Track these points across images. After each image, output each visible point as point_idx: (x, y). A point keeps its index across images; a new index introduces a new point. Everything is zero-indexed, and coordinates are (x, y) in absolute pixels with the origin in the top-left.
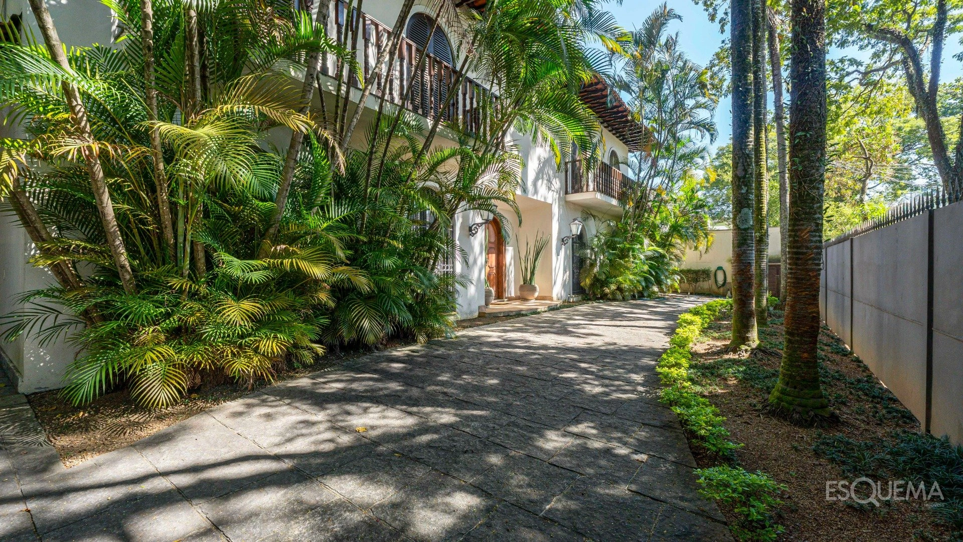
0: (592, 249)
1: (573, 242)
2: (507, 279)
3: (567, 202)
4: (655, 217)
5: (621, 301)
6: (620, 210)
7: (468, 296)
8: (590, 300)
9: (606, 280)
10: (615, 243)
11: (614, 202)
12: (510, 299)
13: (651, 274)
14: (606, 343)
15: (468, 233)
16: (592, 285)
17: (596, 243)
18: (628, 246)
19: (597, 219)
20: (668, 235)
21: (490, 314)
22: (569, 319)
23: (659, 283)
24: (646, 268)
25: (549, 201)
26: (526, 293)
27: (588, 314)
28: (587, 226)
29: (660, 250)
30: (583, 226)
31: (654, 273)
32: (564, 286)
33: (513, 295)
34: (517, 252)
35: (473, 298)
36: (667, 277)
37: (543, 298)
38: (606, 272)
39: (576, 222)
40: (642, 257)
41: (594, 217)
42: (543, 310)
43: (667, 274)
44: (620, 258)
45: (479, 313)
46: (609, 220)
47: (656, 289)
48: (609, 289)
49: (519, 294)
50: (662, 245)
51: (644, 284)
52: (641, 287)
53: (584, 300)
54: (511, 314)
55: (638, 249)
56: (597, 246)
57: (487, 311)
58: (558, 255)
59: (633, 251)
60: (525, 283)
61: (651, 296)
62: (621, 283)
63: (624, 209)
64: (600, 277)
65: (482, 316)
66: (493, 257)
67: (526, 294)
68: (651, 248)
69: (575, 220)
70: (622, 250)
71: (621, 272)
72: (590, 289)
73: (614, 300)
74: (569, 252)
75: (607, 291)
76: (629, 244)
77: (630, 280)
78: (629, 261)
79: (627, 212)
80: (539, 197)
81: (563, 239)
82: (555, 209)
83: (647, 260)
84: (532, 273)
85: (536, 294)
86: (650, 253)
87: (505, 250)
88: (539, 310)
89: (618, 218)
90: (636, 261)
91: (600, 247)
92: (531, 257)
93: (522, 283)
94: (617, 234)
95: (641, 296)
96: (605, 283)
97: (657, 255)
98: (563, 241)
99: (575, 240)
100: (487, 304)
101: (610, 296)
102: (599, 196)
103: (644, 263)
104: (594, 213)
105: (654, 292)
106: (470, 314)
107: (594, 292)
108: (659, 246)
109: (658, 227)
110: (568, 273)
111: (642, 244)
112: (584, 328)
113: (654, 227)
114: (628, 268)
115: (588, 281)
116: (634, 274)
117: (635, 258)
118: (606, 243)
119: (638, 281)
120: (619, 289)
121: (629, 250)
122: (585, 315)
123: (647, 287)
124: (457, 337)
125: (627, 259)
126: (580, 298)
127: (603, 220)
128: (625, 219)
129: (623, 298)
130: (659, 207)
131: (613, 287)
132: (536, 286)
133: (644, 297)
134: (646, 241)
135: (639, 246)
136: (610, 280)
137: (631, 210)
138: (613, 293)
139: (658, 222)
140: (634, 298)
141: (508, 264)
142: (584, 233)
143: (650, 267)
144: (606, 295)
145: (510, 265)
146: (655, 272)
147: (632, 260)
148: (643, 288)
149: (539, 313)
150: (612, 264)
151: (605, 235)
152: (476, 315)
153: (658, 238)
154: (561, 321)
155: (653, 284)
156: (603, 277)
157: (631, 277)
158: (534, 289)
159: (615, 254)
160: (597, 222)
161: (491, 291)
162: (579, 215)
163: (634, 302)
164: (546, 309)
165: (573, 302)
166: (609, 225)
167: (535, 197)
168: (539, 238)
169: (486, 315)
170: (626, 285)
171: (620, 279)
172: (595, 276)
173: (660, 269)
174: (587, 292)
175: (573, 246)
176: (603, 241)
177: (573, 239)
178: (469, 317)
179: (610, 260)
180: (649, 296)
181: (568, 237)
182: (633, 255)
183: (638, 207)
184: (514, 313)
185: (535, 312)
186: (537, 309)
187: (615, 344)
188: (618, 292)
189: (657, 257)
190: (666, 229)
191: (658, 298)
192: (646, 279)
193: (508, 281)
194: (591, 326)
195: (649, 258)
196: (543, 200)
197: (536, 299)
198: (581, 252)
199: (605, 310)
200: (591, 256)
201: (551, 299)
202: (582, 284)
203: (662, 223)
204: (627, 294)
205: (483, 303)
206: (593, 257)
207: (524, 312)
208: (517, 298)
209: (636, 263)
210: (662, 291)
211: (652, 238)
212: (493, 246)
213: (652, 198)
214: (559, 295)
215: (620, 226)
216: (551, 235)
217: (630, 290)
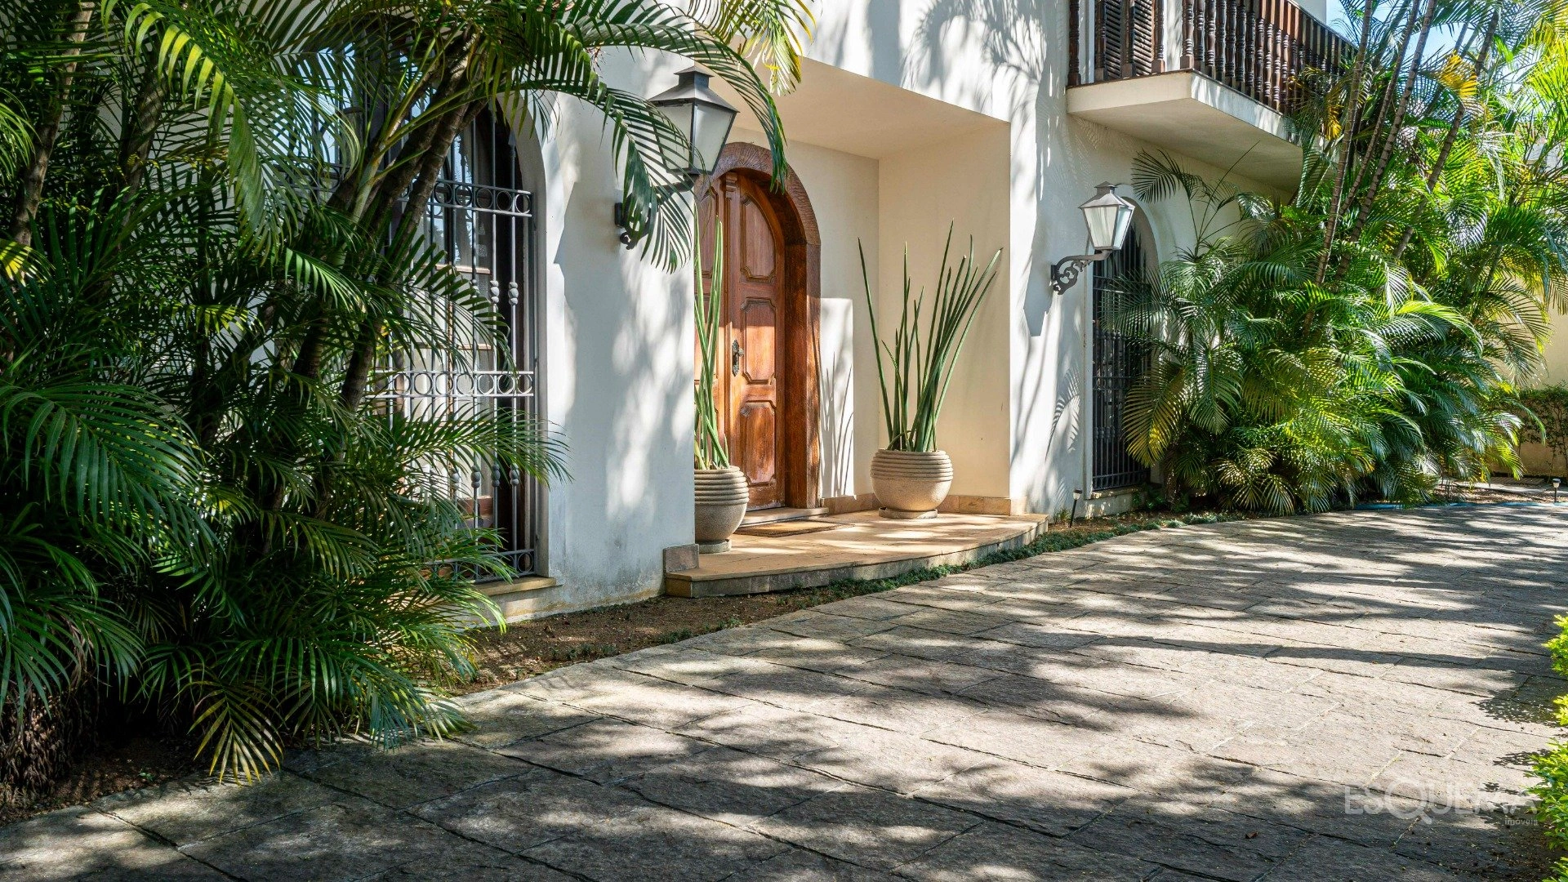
0: (1177, 309)
1: (1099, 282)
2: (823, 423)
3: (1072, 117)
4: (1431, 183)
5: (1286, 515)
6: (1291, 154)
7: (612, 508)
8: (1164, 509)
9: (1227, 431)
10: (1271, 281)
11: (1268, 121)
12: (836, 508)
13: (1410, 410)
14: (1202, 769)
15: (609, 231)
16: (1175, 451)
17: (1189, 282)
18: (1321, 296)
19: (1197, 190)
20: (1476, 258)
21: (711, 583)
22: (1057, 610)
23: (1440, 441)
24: (1392, 384)
25: (998, 110)
26: (896, 484)
27: (1142, 582)
28: (1158, 216)
29: (1451, 316)
30: (1138, 215)
31: (1422, 407)
32: (1059, 455)
33: (850, 491)
34: (868, 317)
35: (636, 514)
36: (1471, 421)
37: (973, 506)
38: (1229, 399)
39: (1110, 198)
40: (1376, 340)
41: (1187, 181)
42: (955, 561)
43: (1472, 407)
44: (1288, 348)
45: (667, 579)
46: (1247, 197)
47: (1426, 467)
48: (1243, 467)
49: (870, 487)
50: (1457, 293)
51: (1381, 450)
52: (1369, 459)
53: (1140, 509)
54: (810, 582)
55: (1363, 310)
56: (1196, 297)
57: (709, 567)
58: (1034, 328)
59: (1342, 317)
60: (895, 445)
61: (1409, 498)
62: (1289, 444)
63: (1306, 148)
64: (1203, 422)
65: (674, 589)
66: (762, 343)
67: (896, 490)
68: (1412, 306)
69: (1103, 189)
70: (1296, 313)
71: (1289, 401)
72: (1165, 464)
73: (1263, 510)
74: (1084, 321)
75: (1233, 474)
76: (1324, 289)
77: (1328, 436)
78: (1321, 357)
79: (1319, 163)
80: (952, 94)
81: (1055, 269)
82: (1025, 146)
83: (1394, 352)
84: (927, 403)
85: (941, 491)
86: (1408, 327)
87: (816, 309)
88: (936, 563)
89: (1281, 189)
90: (1353, 357)
91: (1210, 298)
92: (924, 336)
93: (885, 443)
94: (1276, 248)
95: (1369, 495)
96: (1228, 446)
97: (1436, 333)
98: (1055, 276)
99: (1107, 272)
100: (708, 536)
101: (1247, 497)
102: (1203, 92)
103: (1384, 368)
104: (1186, 168)
105: (1418, 481)
106: (618, 586)
107: (1180, 480)
108: (1440, 299)
109: (1442, 223)
110: (1074, 404)
111: (1376, 291)
112: (1111, 663)
113: (1426, 222)
114: (1317, 388)
115: (1157, 437)
116: (1342, 409)
117: (1347, 346)
118: (1231, 283)
119: (1357, 438)
120: (1283, 467)
121: (1323, 311)
122: (1129, 585)
123: (1394, 459)
124: (463, 727)
125: (1314, 350)
126: (1126, 501)
127: (1225, 196)
128: (1308, 189)
129: (1298, 502)
130: (1446, 150)
131: (1258, 460)
132: (941, 455)
133: (1380, 496)
134: (1394, 278)
135: (1362, 298)
136: (1247, 433)
137: (1335, 157)
138: (1259, 484)
139: (1441, 200)
140: (1339, 502)
141: (827, 364)
142: (1145, 246)
143: (1409, 384)
144: (1230, 490)
145: (838, 369)
146: (1427, 401)
147: (1334, 351)
148: (1378, 464)
149: (934, 575)
150: (1256, 368)
151: (1228, 255)
152: (651, 585)
153: (1440, 264)
154: (1018, 620)
155: (1417, 450)
156: (1217, 421)
157: (1332, 421)
158: (931, 471)
159: (1267, 327)
160: (1199, 202)
161: (727, 483)
162: (1124, 172)
163: (1343, 520)
164: (969, 557)
165: (1096, 520)
166: (1246, 214)
167: (933, 93)
168: (953, 263)
169: (694, 590)
170: (1309, 454)
171: (1287, 427)
172: (1185, 417)
173: (1444, 391)
174: (1155, 477)
175: (1098, 296)
176: (1218, 275)
177: (1098, 266)
178: (616, 597)
179: (1247, 355)
180: (1401, 495)
181: (1076, 260)
182: (1338, 335)
183: (1358, 147)
184: (823, 578)
185: (917, 572)
186: (926, 558)
187: (1245, 775)
188: (1277, 481)
189: (1437, 343)
190: (1472, 233)
191: (1437, 500)
192: (1390, 430)
193: (830, 433)
194: (1146, 655)
195: (1403, 346)
196: (967, 104)
197: (943, 509)
198: (1133, 318)
199: (1221, 560)
200: (1175, 335)
201: (1002, 509)
202: (1134, 449)
203: (1458, 208)
204: (1313, 486)
205: (686, 535)
206: (1182, 341)
207: (867, 575)
208: (865, 505)
209: (1354, 367)
210: (1448, 470)
211: (1419, 267)
212: (763, 292)
213: (1418, 108)
214: (1037, 495)
215: (1288, 213)
216: (1004, 249)
217: (1325, 474)
